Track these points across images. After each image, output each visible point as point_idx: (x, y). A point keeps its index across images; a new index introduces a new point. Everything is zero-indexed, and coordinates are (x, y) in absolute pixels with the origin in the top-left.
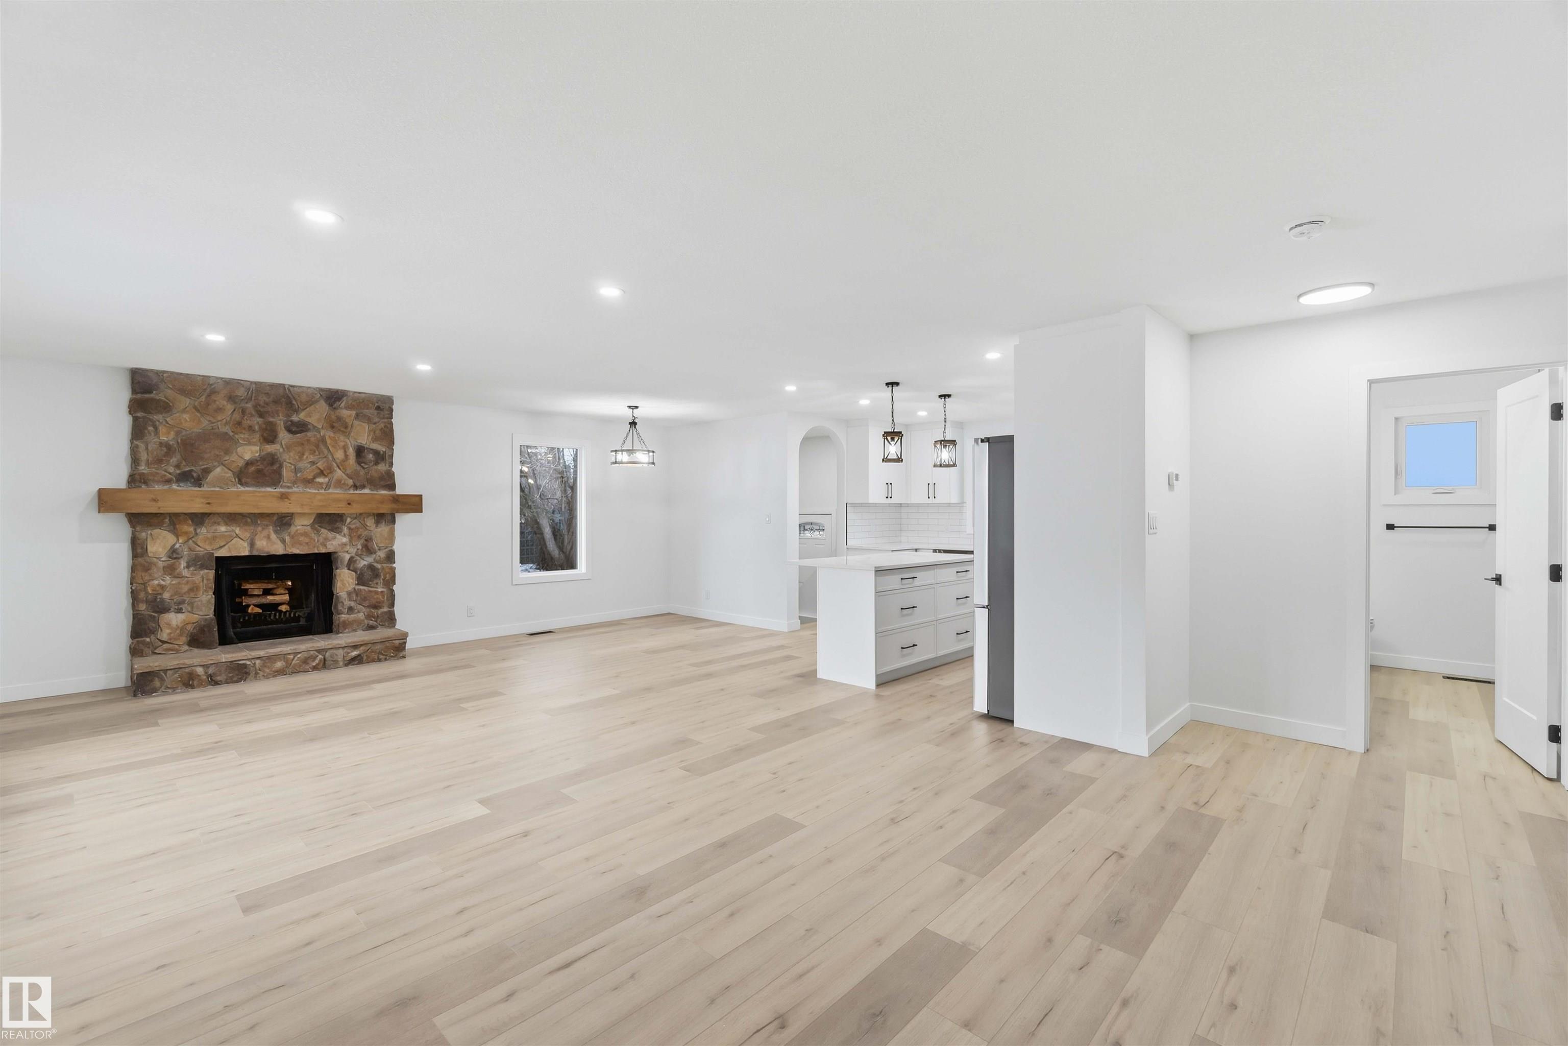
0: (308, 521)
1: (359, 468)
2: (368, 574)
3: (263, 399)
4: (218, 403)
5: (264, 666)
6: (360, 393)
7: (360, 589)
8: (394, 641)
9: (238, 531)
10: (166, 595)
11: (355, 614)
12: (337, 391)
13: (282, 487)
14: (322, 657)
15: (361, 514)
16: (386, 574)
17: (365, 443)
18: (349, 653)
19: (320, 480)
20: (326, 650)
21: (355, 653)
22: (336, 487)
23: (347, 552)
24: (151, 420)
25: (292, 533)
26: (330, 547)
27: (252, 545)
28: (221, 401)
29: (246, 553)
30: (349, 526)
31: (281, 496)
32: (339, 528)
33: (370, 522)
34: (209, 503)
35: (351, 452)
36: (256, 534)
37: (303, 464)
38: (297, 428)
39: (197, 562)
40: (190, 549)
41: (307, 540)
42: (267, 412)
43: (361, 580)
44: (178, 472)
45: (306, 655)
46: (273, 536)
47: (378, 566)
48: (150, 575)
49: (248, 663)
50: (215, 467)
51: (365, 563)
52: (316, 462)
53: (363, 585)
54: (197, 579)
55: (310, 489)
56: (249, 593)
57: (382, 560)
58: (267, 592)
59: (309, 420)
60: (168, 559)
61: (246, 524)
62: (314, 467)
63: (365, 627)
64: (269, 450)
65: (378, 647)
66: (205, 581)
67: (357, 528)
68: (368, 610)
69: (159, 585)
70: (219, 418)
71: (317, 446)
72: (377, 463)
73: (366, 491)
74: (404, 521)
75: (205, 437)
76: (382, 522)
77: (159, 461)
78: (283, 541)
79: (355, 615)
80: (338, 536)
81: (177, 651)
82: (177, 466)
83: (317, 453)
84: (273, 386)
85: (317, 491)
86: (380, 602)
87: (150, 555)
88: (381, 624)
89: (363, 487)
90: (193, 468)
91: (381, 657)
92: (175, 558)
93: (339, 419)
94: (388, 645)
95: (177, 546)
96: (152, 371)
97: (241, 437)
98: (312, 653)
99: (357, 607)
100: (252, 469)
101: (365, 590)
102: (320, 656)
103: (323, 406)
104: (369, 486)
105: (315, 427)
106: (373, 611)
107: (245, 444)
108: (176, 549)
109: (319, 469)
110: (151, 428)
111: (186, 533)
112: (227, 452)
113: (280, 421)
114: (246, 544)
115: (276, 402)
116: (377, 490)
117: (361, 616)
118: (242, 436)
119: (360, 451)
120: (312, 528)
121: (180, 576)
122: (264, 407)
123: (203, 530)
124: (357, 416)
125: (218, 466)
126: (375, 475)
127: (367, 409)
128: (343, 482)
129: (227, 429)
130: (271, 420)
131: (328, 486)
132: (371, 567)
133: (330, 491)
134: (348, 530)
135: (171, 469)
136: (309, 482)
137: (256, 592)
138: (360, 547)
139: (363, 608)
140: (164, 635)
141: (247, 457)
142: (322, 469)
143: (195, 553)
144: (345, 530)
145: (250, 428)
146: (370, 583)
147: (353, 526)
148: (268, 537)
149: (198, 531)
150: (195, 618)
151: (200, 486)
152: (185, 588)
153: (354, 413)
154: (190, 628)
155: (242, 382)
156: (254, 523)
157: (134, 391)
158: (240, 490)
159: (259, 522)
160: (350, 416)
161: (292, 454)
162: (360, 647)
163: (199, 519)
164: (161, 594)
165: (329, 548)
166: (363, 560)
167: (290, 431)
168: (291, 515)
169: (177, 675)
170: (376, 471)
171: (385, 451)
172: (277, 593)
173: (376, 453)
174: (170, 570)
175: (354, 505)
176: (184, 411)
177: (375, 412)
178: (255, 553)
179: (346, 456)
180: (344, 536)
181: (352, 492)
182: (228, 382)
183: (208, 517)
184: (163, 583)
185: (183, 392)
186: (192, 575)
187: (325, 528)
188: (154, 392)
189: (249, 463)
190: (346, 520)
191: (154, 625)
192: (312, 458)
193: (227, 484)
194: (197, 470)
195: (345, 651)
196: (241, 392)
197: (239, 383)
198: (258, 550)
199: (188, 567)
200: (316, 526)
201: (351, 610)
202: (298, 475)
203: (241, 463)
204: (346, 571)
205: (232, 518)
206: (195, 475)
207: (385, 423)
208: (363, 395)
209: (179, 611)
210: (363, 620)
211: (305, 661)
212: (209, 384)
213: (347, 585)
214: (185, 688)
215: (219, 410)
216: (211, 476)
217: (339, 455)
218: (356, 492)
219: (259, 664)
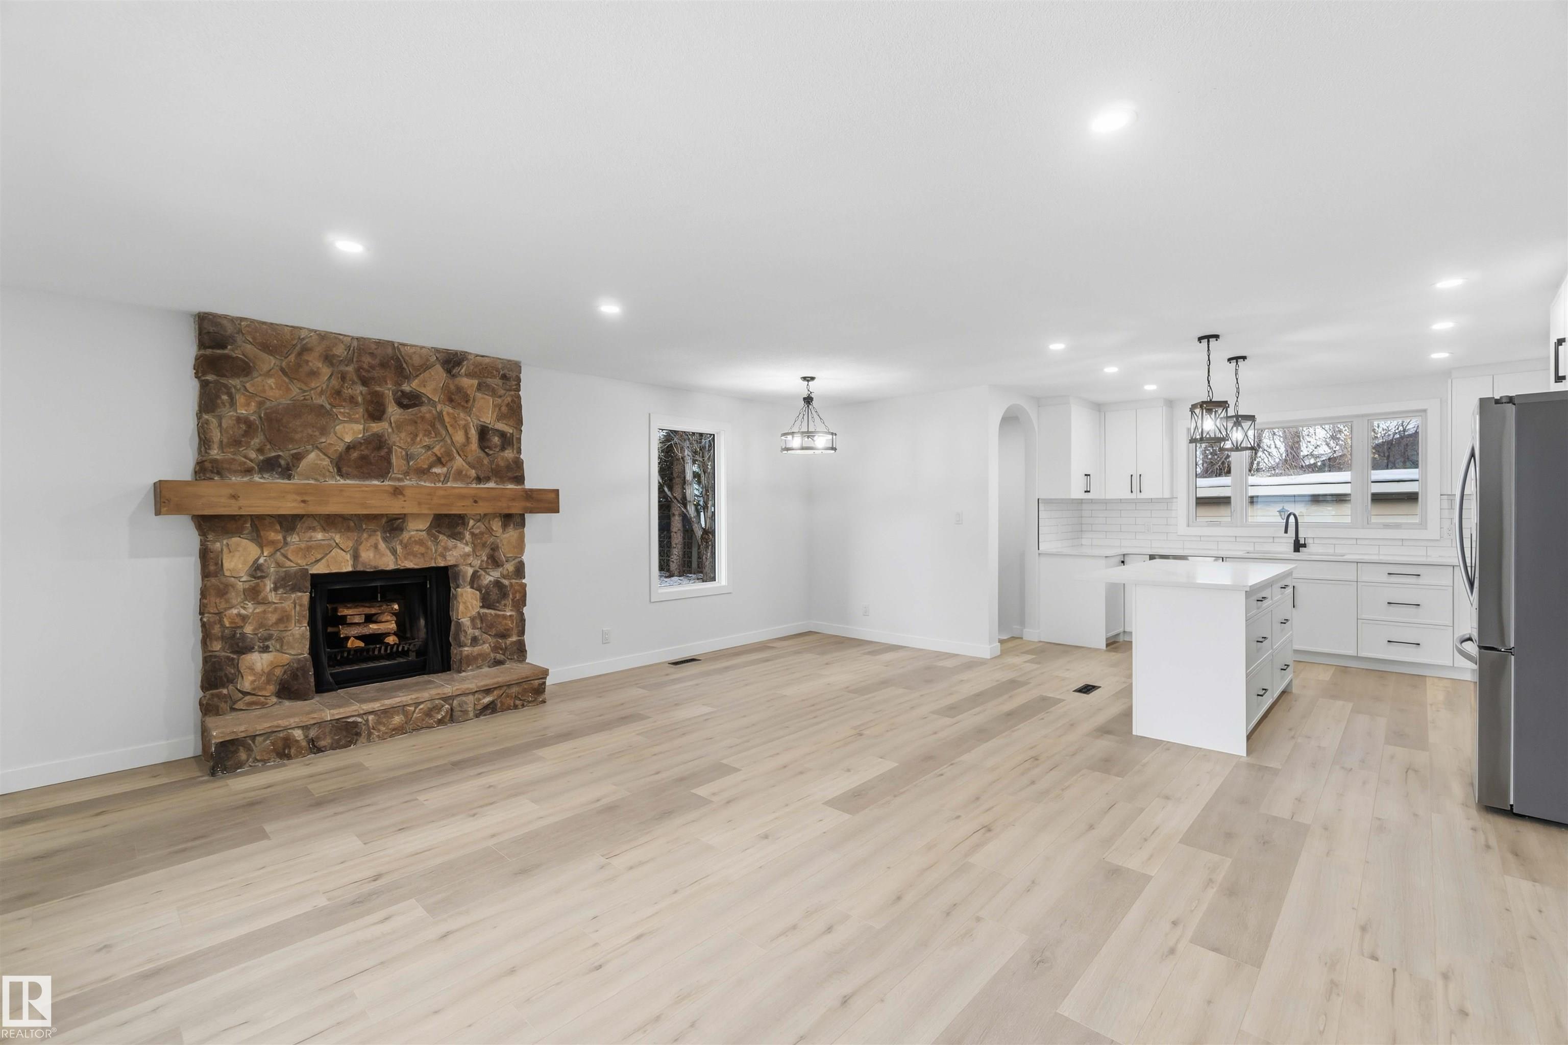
0: (424, 525)
1: (482, 455)
2: (495, 592)
3: (367, 360)
4: (310, 364)
5: (379, 722)
6: (483, 356)
7: (486, 613)
8: (532, 682)
9: (337, 538)
10: (248, 629)
11: (480, 646)
12: (456, 354)
13: (391, 479)
14: (449, 707)
15: (485, 515)
16: (516, 593)
17: (489, 422)
18: (479, 700)
19: (437, 470)
20: (452, 697)
21: (487, 700)
22: (455, 480)
23: (470, 564)
24: (225, 386)
25: (405, 541)
26: (451, 559)
27: (356, 557)
28: (314, 362)
29: (349, 569)
30: (472, 530)
31: (395, 491)
32: (460, 533)
33: (496, 525)
34: (304, 501)
35: (473, 433)
36: (361, 543)
37: (417, 449)
38: (409, 401)
39: (287, 583)
40: (278, 565)
41: (422, 550)
42: (373, 378)
43: (486, 602)
44: (261, 458)
45: (429, 705)
46: (382, 546)
47: (506, 582)
48: (227, 601)
49: (359, 720)
50: (308, 452)
51: (492, 579)
52: (432, 447)
53: (489, 608)
54: (288, 605)
55: (425, 482)
56: (348, 621)
57: (510, 574)
58: (369, 619)
59: (423, 390)
60: (249, 579)
61: (348, 529)
62: (430, 452)
63: (491, 662)
64: (375, 430)
65: (514, 690)
66: (298, 608)
67: (482, 533)
68: (494, 640)
69: (239, 615)
70: (313, 385)
71: (433, 426)
72: (503, 449)
73: (491, 485)
74: (535, 523)
75: (297, 410)
76: (510, 526)
77: (236, 443)
78: (394, 552)
79: (480, 647)
80: (459, 544)
81: (263, 705)
82: (260, 450)
83: (433, 435)
84: (380, 343)
85: (433, 485)
86: (508, 630)
87: (227, 573)
88: (509, 657)
89: (488, 479)
90: (280, 453)
91: (518, 702)
92: (259, 578)
93: (459, 389)
94: (525, 687)
95: (261, 561)
96: (225, 317)
97: (340, 412)
98: (437, 702)
99: (481, 636)
100: (355, 455)
101: (491, 614)
102: (447, 706)
103: (439, 372)
104: (494, 479)
105: (430, 399)
106: (500, 641)
107: (345, 422)
108: (261, 565)
109: (436, 455)
110: (225, 397)
111: (273, 543)
112: (324, 431)
113: (388, 391)
114: (348, 557)
115: (383, 365)
116: (503, 482)
117: (486, 647)
118: (342, 410)
119: (484, 433)
120: (428, 534)
121: (265, 602)
122: (368, 371)
123: (294, 539)
124: (480, 387)
125: (312, 452)
126: (502, 464)
127: (490, 378)
128: (464, 473)
129: (322, 401)
130: (378, 389)
131: (446, 478)
132: (497, 583)
133: (449, 484)
134: (470, 537)
135: (253, 455)
136: (423, 472)
137: (357, 620)
138: (485, 558)
139: (489, 637)
140: (247, 683)
141: (348, 439)
142: (439, 455)
143: (284, 570)
144: (468, 536)
145: (352, 400)
146: (498, 605)
147: (477, 531)
148: (376, 547)
149: (289, 539)
150: (286, 658)
151: (289, 477)
152: (273, 618)
153: (475, 382)
154: (278, 672)
155: (341, 337)
156: (359, 529)
157: (202, 345)
158: (339, 483)
159: (364, 526)
160: (472, 386)
161: (403, 435)
162: (493, 691)
163: (289, 523)
164: (242, 627)
165: (450, 561)
166: (489, 575)
167: (400, 405)
168: (403, 517)
169: (268, 742)
170: (503, 458)
171: (513, 433)
172: (383, 620)
173: (503, 435)
174: (253, 594)
175: (481, 503)
176: (268, 374)
177: (500, 382)
178: (360, 568)
179: (467, 438)
180: (467, 544)
181: (474, 486)
182: (323, 336)
183: (301, 520)
184: (243, 612)
185: (266, 348)
186: (280, 600)
187: (444, 534)
188: (229, 347)
189: (350, 448)
190: (469, 523)
191: (233, 671)
192: (427, 441)
193: (324, 476)
194: (285, 455)
195: (475, 697)
196: (340, 351)
197: (336, 338)
198: (364, 564)
199: (275, 589)
200: (434, 531)
201: (475, 641)
202: (411, 464)
203: (341, 447)
204: (469, 589)
205: (331, 521)
206: (283, 462)
207: (512, 396)
208: (487, 360)
209: (265, 649)
210: (489, 654)
211: (428, 713)
212: (299, 338)
213: (471, 608)
214: (278, 760)
215: (314, 374)
216: (304, 464)
217: (459, 437)
218: (478, 486)
219: (373, 720)
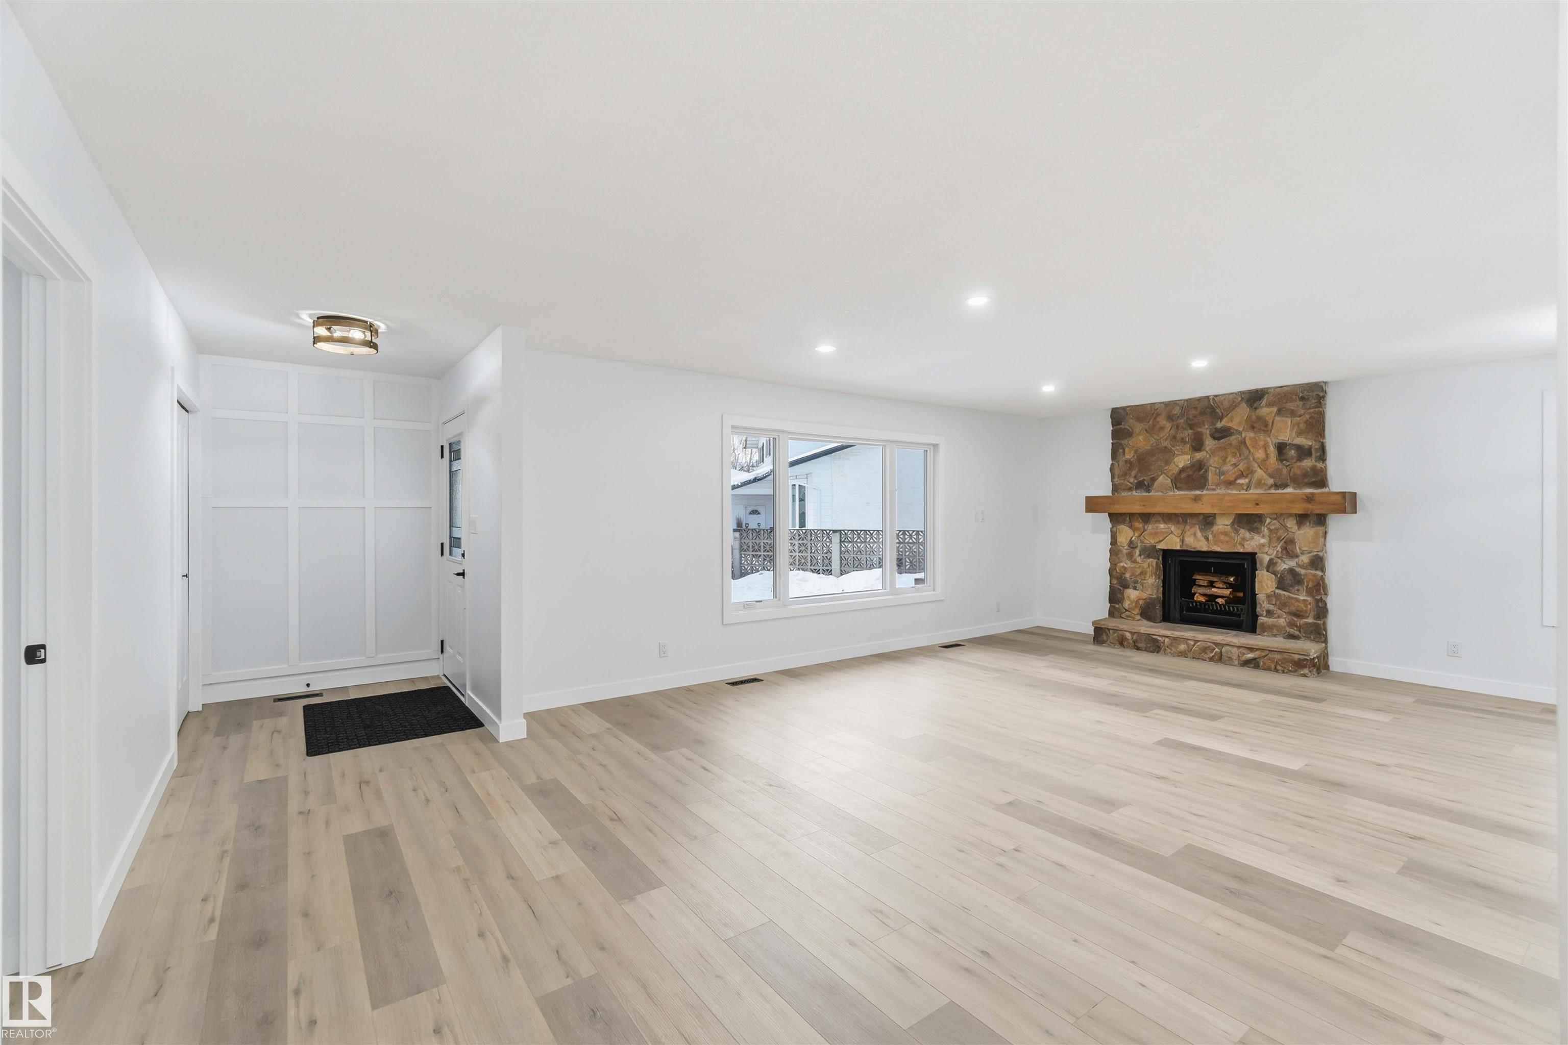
0: (1228, 521)
1: (1280, 466)
2: (1288, 579)
3: (1193, 412)
4: (1160, 423)
5: (1171, 645)
6: (1281, 387)
7: (1280, 594)
8: (1293, 655)
9: (1173, 528)
10: (1127, 575)
11: (1274, 618)
12: (1257, 391)
13: (1208, 489)
14: (1219, 651)
15: (1281, 514)
16: (1309, 581)
17: (1287, 439)
18: (1244, 654)
19: (1240, 481)
20: (1223, 645)
21: (1250, 656)
22: (1256, 487)
23: (1267, 553)
24: (1121, 444)
25: (1215, 532)
26: (1249, 548)
27: (1183, 541)
28: (1162, 421)
29: (1178, 548)
30: (1268, 526)
31: (1196, 498)
32: (1257, 528)
33: (1291, 523)
34: (1144, 506)
35: (1272, 450)
36: (1185, 532)
37: (1227, 468)
38: (1221, 434)
39: (1149, 552)
40: (1142, 542)
41: (1227, 539)
42: (1195, 424)
43: (1281, 585)
44: (1136, 481)
45: (1204, 644)
46: (1199, 534)
47: (1303, 571)
48: (1119, 559)
49: (1159, 638)
50: (1159, 476)
51: (1286, 567)
52: (1237, 465)
53: (1284, 589)
54: (1145, 565)
55: (1231, 490)
56: (1197, 583)
57: (1305, 565)
58: (1211, 584)
59: (1230, 425)
60: (1129, 548)
61: (1178, 523)
62: (1236, 469)
63: (1286, 634)
64: (1198, 457)
65: (1277, 657)
66: (1151, 568)
67: (1277, 529)
68: (1290, 617)
69: (1123, 567)
70: (1161, 436)
71: (1239, 449)
72: (1300, 459)
73: (1289, 490)
74: (1337, 524)
75: (1151, 453)
76: (1305, 524)
77: (1125, 474)
78: (1207, 539)
79: (1275, 620)
80: (1257, 537)
81: (1134, 619)
82: (1135, 477)
83: (1238, 455)
84: (1199, 400)
85: (1238, 492)
86: (1301, 611)
87: (1119, 544)
88: (1304, 635)
89: (1285, 486)
90: (1145, 478)
91: (1279, 667)
92: (1132, 548)
93: (1259, 418)
94: (1286, 657)
95: (1133, 539)
96: (1121, 408)
97: (1177, 449)
98: (1209, 644)
99: (1276, 611)
100: (1184, 475)
101: (1284, 595)
102: (1217, 650)
103: (1243, 411)
104: (1292, 485)
105: (1237, 430)
106: (1296, 619)
107: (1180, 455)
108: (1133, 541)
109: (1241, 471)
110: (1121, 451)
111: (1138, 529)
112: (1167, 463)
113: (1206, 430)
114: (1178, 540)
115: (1202, 413)
116: (1300, 488)
117: (1282, 621)
118: (1178, 448)
119: (1281, 448)
120: (1232, 528)
121: (1135, 562)
122: (1193, 420)
123: (1150, 527)
124: (1280, 412)
125: (1161, 475)
126: (1298, 472)
127: (1290, 402)
128: (1263, 482)
129: (1166, 444)
130: (1200, 430)
131: (1248, 487)
132: (1291, 571)
133: (1251, 491)
134: (1268, 531)
135: (1132, 480)
136: (1230, 484)
137: (1201, 583)
138: (1279, 549)
139: (1285, 614)
140: (1126, 604)
141: (1181, 465)
142: (1242, 470)
143: (1144, 544)
144: (1266, 531)
145: (1183, 440)
146: (1291, 588)
147: (1272, 527)
148: (1195, 535)
149: (1146, 527)
150: (1145, 596)
151: (1149, 491)
152: (1138, 571)
153: (1275, 409)
154: (1141, 602)
155: (1178, 402)
156: (1185, 522)
157: (1113, 425)
158: (1176, 493)
159: (1188, 521)
160: (1271, 413)
161: (1216, 459)
162: (1255, 651)
163: (1146, 517)
164: (1124, 574)
165: (1248, 549)
166: (1284, 563)
167: (1214, 438)
168: (1214, 516)
169: (1115, 635)
170: (1299, 467)
171: (1311, 445)
172: (1217, 586)
173: (1299, 448)
174: (1130, 556)
175: (1261, 506)
176: (1139, 434)
177: (1300, 403)
178: (1185, 548)
179: (1267, 455)
180: (1263, 537)
181: (1273, 491)
182: (1167, 404)
183: (1153, 516)
184: (1125, 565)
185: (1139, 419)
186: (1142, 561)
187: (1244, 528)
188: (1123, 423)
189: (1183, 470)
190: (1266, 520)
191: (1120, 596)
192: (1234, 461)
193: (1166, 490)
194: (1146, 478)
195: (1239, 651)
196: (1177, 411)
197: (1176, 403)
198: (1187, 545)
199: (1140, 555)
200: (1236, 526)
201: (1269, 613)
202: (1222, 478)
203: (1176, 471)
204: (1265, 572)
205: (1169, 517)
206: (1146, 483)
207: (1310, 413)
208: (1286, 388)
209: (1135, 588)
210: (1285, 627)
211: (1205, 650)
212: (1155, 409)
213: (1266, 587)
214: (1119, 646)
215: (1162, 428)
216: (1156, 483)
217: (1260, 454)
218: (1277, 491)
219: (1167, 642)
